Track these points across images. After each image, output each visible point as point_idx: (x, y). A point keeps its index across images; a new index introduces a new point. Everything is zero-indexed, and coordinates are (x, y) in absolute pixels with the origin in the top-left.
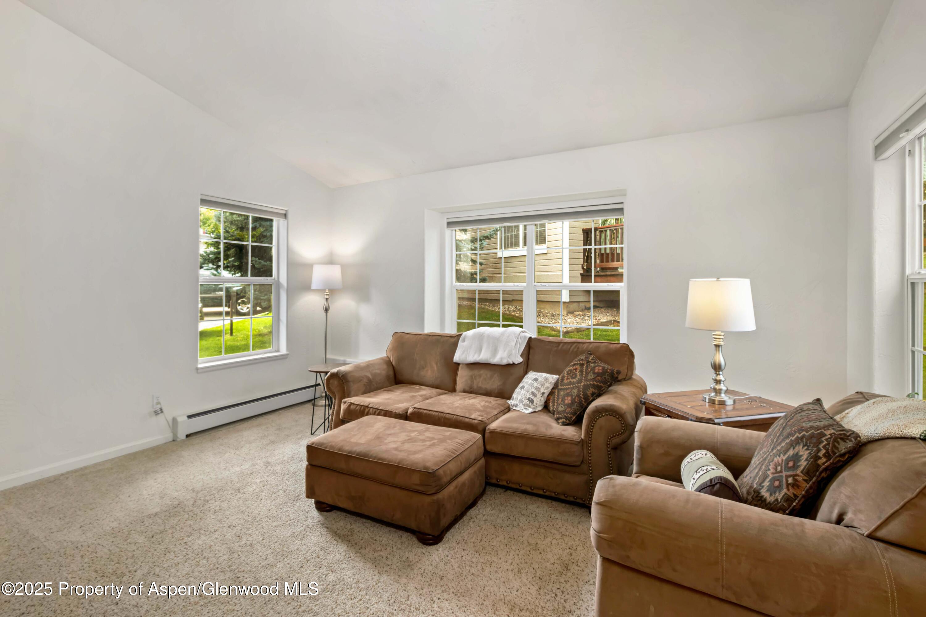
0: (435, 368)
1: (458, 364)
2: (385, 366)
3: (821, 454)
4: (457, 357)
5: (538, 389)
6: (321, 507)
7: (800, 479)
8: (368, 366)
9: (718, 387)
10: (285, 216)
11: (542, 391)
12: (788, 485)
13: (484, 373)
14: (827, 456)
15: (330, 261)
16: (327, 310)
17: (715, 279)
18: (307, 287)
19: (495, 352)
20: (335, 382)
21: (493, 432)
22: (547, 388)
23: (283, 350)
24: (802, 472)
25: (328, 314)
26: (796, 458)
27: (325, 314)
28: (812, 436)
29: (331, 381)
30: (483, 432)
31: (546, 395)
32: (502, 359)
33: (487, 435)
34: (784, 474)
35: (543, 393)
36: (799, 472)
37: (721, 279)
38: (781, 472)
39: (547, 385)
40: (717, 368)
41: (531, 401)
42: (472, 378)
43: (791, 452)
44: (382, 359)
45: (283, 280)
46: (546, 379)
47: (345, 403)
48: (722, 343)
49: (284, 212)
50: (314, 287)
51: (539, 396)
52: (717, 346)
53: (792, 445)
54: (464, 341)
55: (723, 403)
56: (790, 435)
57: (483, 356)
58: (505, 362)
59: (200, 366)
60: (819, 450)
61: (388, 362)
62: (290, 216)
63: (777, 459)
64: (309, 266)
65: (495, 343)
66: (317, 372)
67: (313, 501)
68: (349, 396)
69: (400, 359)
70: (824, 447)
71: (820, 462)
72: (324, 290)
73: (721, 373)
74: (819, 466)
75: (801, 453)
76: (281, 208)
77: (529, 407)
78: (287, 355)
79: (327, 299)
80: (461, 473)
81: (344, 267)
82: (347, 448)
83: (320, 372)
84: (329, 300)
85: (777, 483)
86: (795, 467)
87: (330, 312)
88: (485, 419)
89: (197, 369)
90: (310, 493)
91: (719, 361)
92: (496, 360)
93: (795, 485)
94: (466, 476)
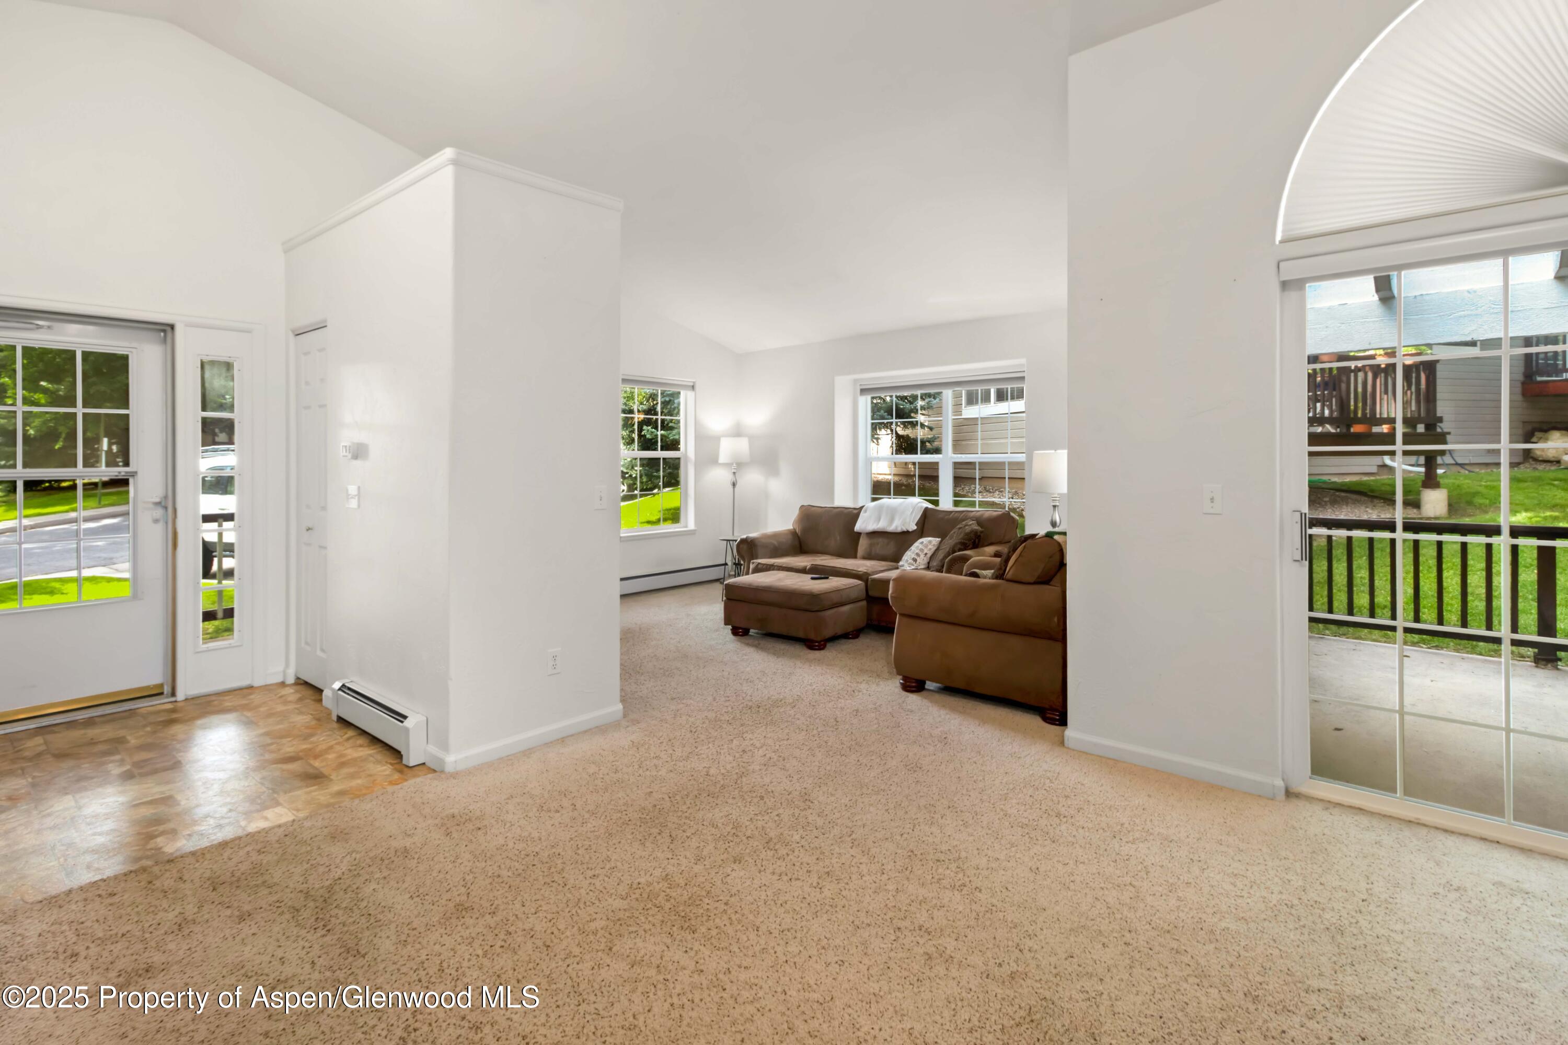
0: (838, 538)
1: (859, 534)
2: (790, 537)
4: (858, 527)
5: (922, 550)
6: (735, 632)
8: (775, 535)
10: (693, 387)
11: (925, 552)
13: (881, 541)
15: (737, 432)
16: (734, 485)
18: (713, 460)
19: (892, 520)
20: (744, 547)
21: (874, 580)
22: (930, 549)
23: (691, 526)
25: (736, 489)
27: (732, 489)
29: (741, 546)
30: (866, 581)
31: (929, 556)
32: (897, 527)
33: (869, 583)
35: (926, 554)
37: (1052, 450)
39: (930, 547)
41: (915, 560)
42: (871, 545)
44: (789, 530)
45: (691, 454)
46: (930, 542)
47: (753, 563)
48: (1058, 504)
49: (692, 384)
50: (722, 460)
51: (922, 556)
52: (1054, 506)
54: (866, 511)
57: (881, 525)
58: (899, 530)
59: (622, 535)
61: (793, 533)
62: (697, 387)
64: (716, 439)
65: (892, 513)
66: (727, 540)
67: (730, 627)
68: (757, 558)
69: (806, 530)
72: (732, 464)
76: (688, 380)
77: (913, 565)
78: (694, 530)
79: (734, 473)
80: (843, 604)
81: (752, 438)
82: (756, 584)
83: (729, 540)
84: (737, 474)
87: (737, 486)
88: (869, 572)
89: (621, 537)
90: (727, 623)
92: (891, 529)
94: (846, 608)
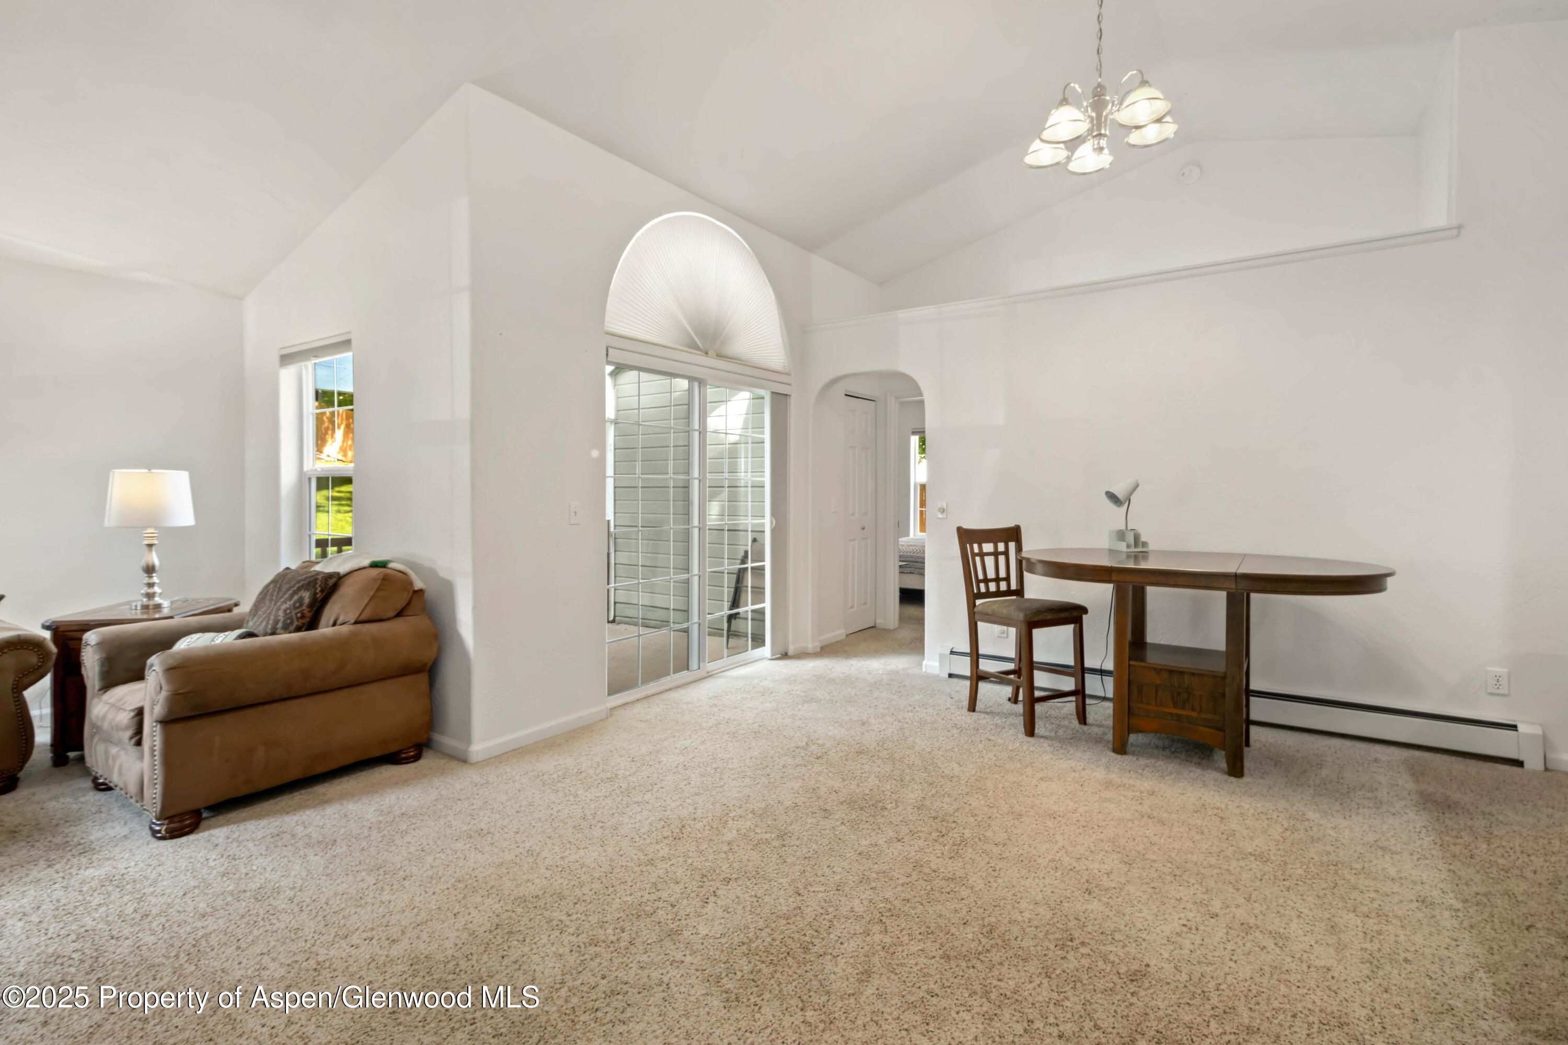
3: (318, 591)
7: (305, 612)
9: (151, 591)
12: (298, 619)
14: (322, 591)
17: (147, 471)
24: (307, 607)
26: (301, 600)
28: (309, 583)
34: (294, 613)
36: (304, 607)
37: (153, 471)
38: (291, 612)
40: (150, 570)
43: (296, 597)
48: (156, 542)
52: (150, 546)
53: (295, 593)
55: (158, 607)
56: (288, 590)
60: (316, 589)
63: (284, 607)
70: (320, 586)
71: (318, 596)
73: (154, 575)
74: (317, 599)
75: (303, 595)
85: (289, 621)
86: (301, 605)
91: (153, 562)
93: (303, 617)
